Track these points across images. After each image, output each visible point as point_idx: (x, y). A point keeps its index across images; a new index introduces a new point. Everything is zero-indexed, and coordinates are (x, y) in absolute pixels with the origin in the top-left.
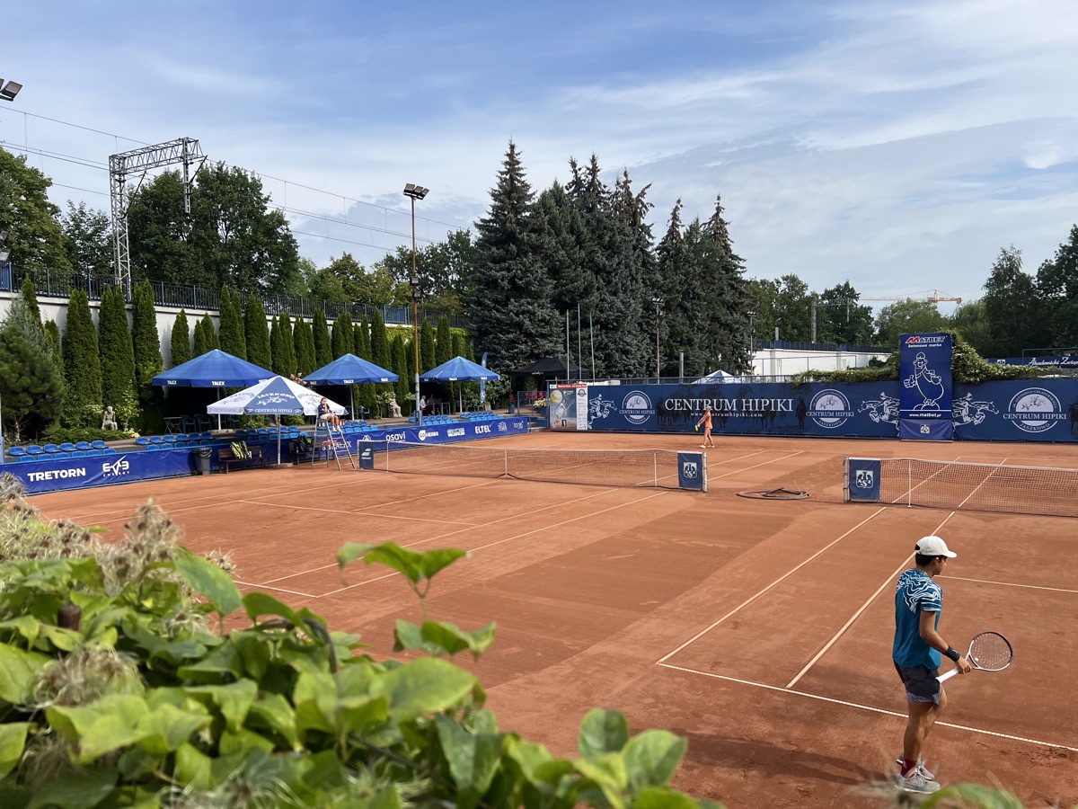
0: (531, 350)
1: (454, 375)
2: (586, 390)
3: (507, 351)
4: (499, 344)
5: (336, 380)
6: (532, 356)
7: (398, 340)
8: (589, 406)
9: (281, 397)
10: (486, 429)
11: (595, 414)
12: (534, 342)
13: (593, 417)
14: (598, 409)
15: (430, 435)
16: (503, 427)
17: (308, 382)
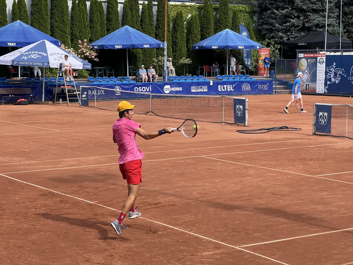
0: (304, 24)
1: (217, 44)
2: (324, 58)
3: (281, 25)
4: (275, 19)
5: (110, 45)
6: (304, 28)
7: (179, 16)
8: (326, 73)
9: (38, 54)
10: (230, 88)
11: (330, 80)
12: (306, 17)
13: (329, 83)
14: (332, 76)
15: (174, 89)
16: (246, 87)
17: (93, 46)
